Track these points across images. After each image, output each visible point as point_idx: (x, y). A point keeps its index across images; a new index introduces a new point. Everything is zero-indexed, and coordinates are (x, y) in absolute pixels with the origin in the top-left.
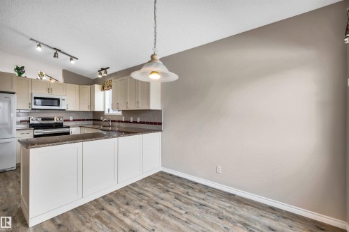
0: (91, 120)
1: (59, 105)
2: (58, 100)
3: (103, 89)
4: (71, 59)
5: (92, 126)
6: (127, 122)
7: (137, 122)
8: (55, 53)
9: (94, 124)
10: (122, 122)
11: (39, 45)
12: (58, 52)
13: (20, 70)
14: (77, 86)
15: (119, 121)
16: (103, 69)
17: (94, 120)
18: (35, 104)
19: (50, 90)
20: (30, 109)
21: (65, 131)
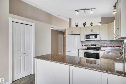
2: (95, 35)
4: (91, 11)
12: (85, 10)
13: (84, 24)
18: (86, 38)
19: (92, 30)
20: (85, 40)
21: (97, 52)
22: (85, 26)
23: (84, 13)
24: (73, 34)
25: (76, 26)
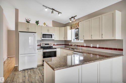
0: (64, 45)
1: (52, 37)
2: (51, 35)
3: (71, 28)
4: (59, 14)
5: (64, 48)
6: (88, 47)
7: (96, 47)
8: (52, 11)
9: (65, 47)
10: (84, 46)
11: (46, 8)
12: (53, 11)
13: (37, 22)
14: (59, 28)
15: (82, 46)
16: (72, 17)
17: (65, 45)
18: (43, 37)
19: (48, 30)
20: (41, 40)
21: (54, 50)
22: (38, 25)
23: (52, 13)
24: (29, 31)
25: (27, 21)
